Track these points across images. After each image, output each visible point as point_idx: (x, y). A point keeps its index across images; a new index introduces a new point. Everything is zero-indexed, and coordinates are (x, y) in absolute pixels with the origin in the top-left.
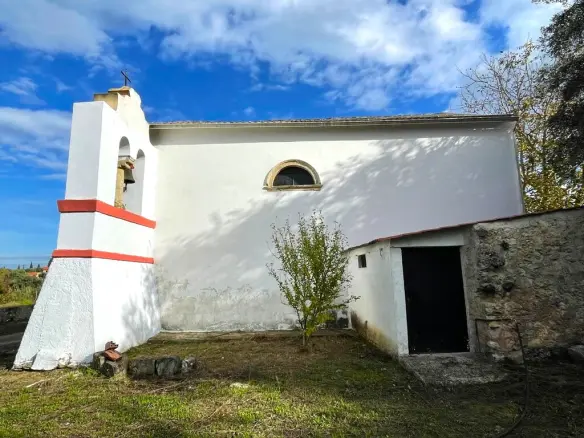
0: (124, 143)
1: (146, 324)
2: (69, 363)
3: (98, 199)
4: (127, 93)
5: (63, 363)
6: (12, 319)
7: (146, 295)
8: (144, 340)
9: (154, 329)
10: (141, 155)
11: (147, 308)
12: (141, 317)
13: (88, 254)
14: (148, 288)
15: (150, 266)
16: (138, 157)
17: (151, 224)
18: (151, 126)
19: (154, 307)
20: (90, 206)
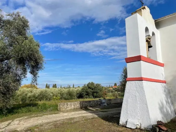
0: (147, 30)
1: (169, 113)
2: (141, 127)
3: (141, 55)
4: (144, 8)
5: (138, 127)
6: (110, 103)
7: (166, 99)
8: (169, 120)
9: (172, 115)
10: (153, 34)
11: (168, 105)
12: (166, 109)
13: (141, 79)
14: (166, 95)
15: (164, 84)
16: (152, 36)
17: (162, 65)
18: (155, 21)
19: (171, 105)
20: (138, 58)
